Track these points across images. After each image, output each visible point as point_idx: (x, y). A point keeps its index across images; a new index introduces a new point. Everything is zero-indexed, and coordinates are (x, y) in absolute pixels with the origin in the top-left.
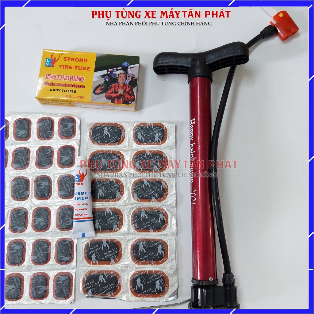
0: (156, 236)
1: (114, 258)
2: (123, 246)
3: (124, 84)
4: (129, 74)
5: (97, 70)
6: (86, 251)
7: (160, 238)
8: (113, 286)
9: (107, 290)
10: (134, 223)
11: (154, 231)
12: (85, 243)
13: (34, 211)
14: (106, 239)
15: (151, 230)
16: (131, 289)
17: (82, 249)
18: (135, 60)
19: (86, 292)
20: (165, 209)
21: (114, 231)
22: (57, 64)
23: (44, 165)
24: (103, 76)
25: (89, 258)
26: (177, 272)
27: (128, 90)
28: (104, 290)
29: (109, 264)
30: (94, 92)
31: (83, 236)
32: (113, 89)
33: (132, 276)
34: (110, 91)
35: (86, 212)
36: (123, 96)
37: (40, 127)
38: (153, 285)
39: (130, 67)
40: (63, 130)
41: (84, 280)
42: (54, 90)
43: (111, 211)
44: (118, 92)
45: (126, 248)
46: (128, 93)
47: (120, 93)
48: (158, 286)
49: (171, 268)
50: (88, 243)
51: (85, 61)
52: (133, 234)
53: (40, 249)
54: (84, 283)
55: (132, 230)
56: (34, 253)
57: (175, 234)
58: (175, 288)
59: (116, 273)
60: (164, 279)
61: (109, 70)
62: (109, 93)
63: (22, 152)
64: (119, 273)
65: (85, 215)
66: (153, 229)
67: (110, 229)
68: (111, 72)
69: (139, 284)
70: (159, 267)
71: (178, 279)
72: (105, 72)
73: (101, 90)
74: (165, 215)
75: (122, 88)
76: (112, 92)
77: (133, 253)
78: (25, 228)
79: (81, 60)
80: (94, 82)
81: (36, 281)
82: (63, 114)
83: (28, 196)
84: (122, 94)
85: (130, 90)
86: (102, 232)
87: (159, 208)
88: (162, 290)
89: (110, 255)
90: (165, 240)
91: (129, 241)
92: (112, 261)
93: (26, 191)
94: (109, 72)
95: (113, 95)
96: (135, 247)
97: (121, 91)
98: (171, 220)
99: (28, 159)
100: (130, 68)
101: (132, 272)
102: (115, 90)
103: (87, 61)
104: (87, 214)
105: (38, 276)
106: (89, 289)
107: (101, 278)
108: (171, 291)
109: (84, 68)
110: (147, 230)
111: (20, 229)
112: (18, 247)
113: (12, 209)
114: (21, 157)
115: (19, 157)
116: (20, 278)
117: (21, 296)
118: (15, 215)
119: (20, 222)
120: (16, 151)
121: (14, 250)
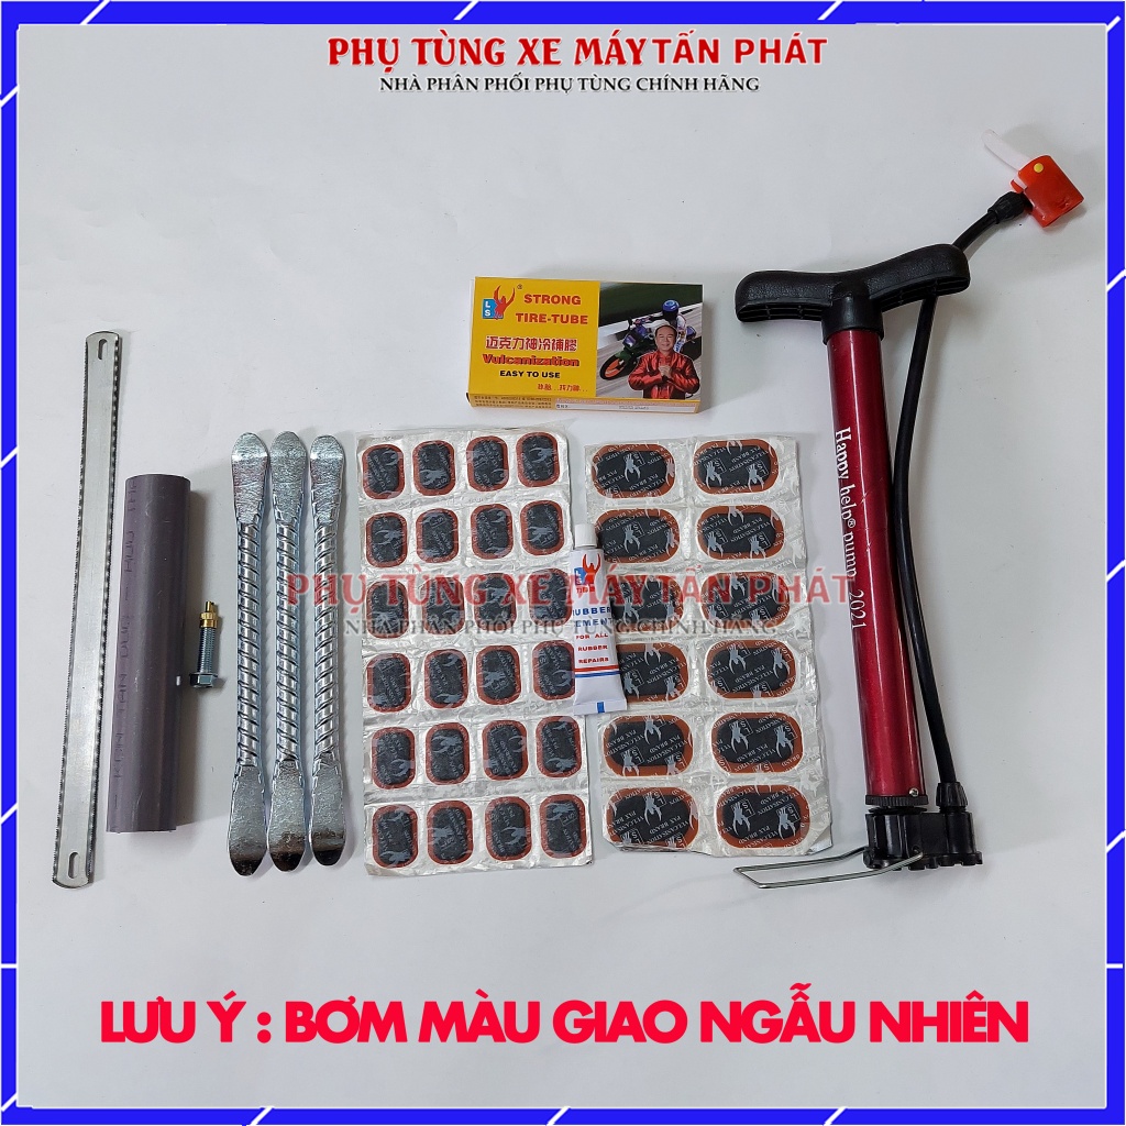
0: (770, 705)
1: (676, 760)
2: (694, 731)
3: (671, 352)
4: (680, 328)
5: (604, 321)
6: (608, 745)
7: (778, 710)
8: (679, 822)
9: (666, 833)
10: (714, 678)
11: (764, 695)
12: (605, 726)
13: (478, 657)
14: (653, 717)
15: (757, 692)
16: (720, 828)
17: (600, 739)
18: (692, 293)
19: (617, 836)
20: (786, 643)
21: (670, 698)
22: (509, 311)
23: (493, 548)
24: (620, 336)
25: (616, 761)
26: (825, 786)
27: (681, 365)
28: (659, 832)
29: (664, 772)
30: (602, 374)
31: (601, 708)
32: (645, 364)
33: (721, 800)
34: (639, 371)
35: (604, 653)
36: (671, 380)
37: (475, 460)
38: (773, 818)
39: (681, 310)
40: (528, 464)
41: (610, 811)
42: (509, 373)
43: (657, 651)
44: (658, 372)
45: (700, 735)
46: (682, 372)
47: (662, 374)
48: (784, 821)
49: (812, 779)
50: (611, 726)
51: (576, 301)
52: (713, 703)
53: (503, 744)
54: (612, 817)
55: (712, 693)
56: (491, 752)
57: (815, 700)
58: (825, 825)
59: (682, 792)
60: (797, 806)
61: (634, 320)
62: (638, 375)
63: (439, 520)
64: (690, 793)
65: (602, 659)
66: (761, 689)
67: (659, 692)
68: (639, 325)
69: (739, 816)
70: (783, 778)
71: (829, 802)
72: (623, 326)
73: (618, 368)
74: (787, 657)
75: (668, 361)
76: (645, 373)
77: (719, 746)
78: (463, 697)
79: (566, 300)
80: (600, 352)
81: (501, 817)
82: (526, 428)
83: (462, 622)
84: (669, 377)
85: (685, 366)
86: (641, 700)
87: (771, 641)
88: (794, 830)
89: (665, 752)
90: (792, 715)
91: (706, 718)
92: (672, 766)
93: (457, 612)
94: (633, 326)
95: (648, 379)
96: (723, 733)
97: (664, 370)
98: (803, 667)
99: (453, 537)
100: (683, 313)
101: (721, 791)
102: (650, 367)
103: (579, 302)
104: (607, 659)
105: (503, 805)
106: (625, 831)
107: (650, 806)
108: (815, 830)
109: (574, 319)
110: (747, 692)
111: (451, 698)
112: (451, 741)
113: (429, 653)
114: (437, 531)
115: (434, 533)
116: (462, 811)
117: (469, 851)
118: (438, 667)
119: (450, 683)
120: (425, 519)
121: (442, 747)
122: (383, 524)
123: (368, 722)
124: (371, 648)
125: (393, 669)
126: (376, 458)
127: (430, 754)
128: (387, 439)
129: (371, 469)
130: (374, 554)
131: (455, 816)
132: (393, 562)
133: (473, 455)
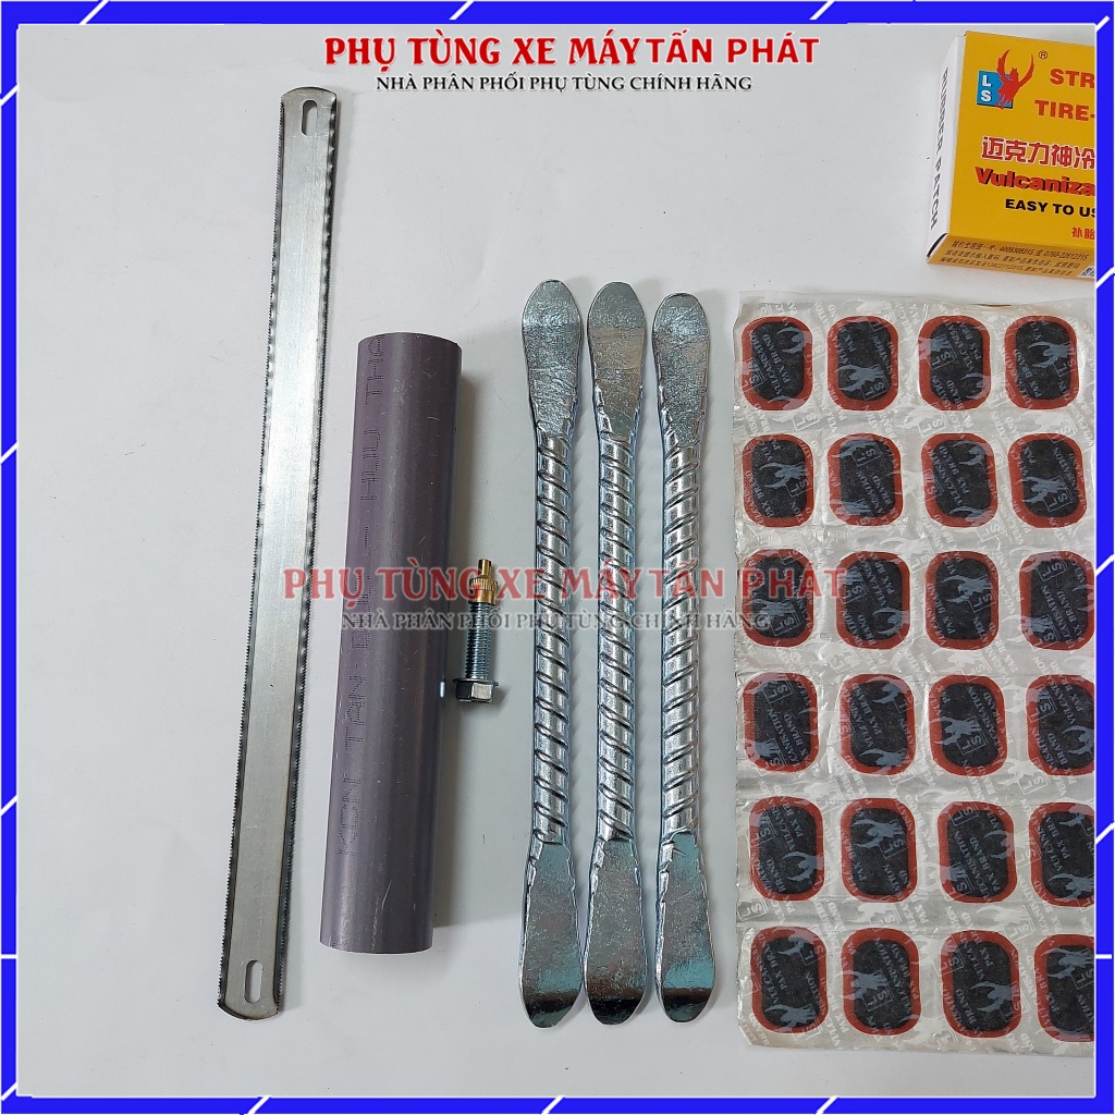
13: (933, 691)
22: (1024, 97)
23: (964, 509)
37: (934, 355)
40: (1025, 369)
42: (1021, 205)
53: (975, 843)
56: (953, 854)
63: (869, 453)
78: (908, 757)
81: (970, 965)
82: (1025, 307)
83: (905, 629)
93: (897, 611)
99: (893, 484)
105: (972, 943)
111: (888, 757)
112: (883, 830)
113: (848, 677)
114: (867, 473)
115: (860, 474)
116: (902, 948)
117: (913, 1017)
118: (864, 704)
119: (885, 732)
120: (845, 449)
121: (871, 839)
122: (774, 452)
123: (745, 784)
124: (752, 662)
125: (788, 700)
126: (767, 338)
127: (849, 849)
128: (786, 307)
129: (757, 357)
130: (758, 502)
131: (890, 953)
132: (791, 519)
133: (931, 345)
